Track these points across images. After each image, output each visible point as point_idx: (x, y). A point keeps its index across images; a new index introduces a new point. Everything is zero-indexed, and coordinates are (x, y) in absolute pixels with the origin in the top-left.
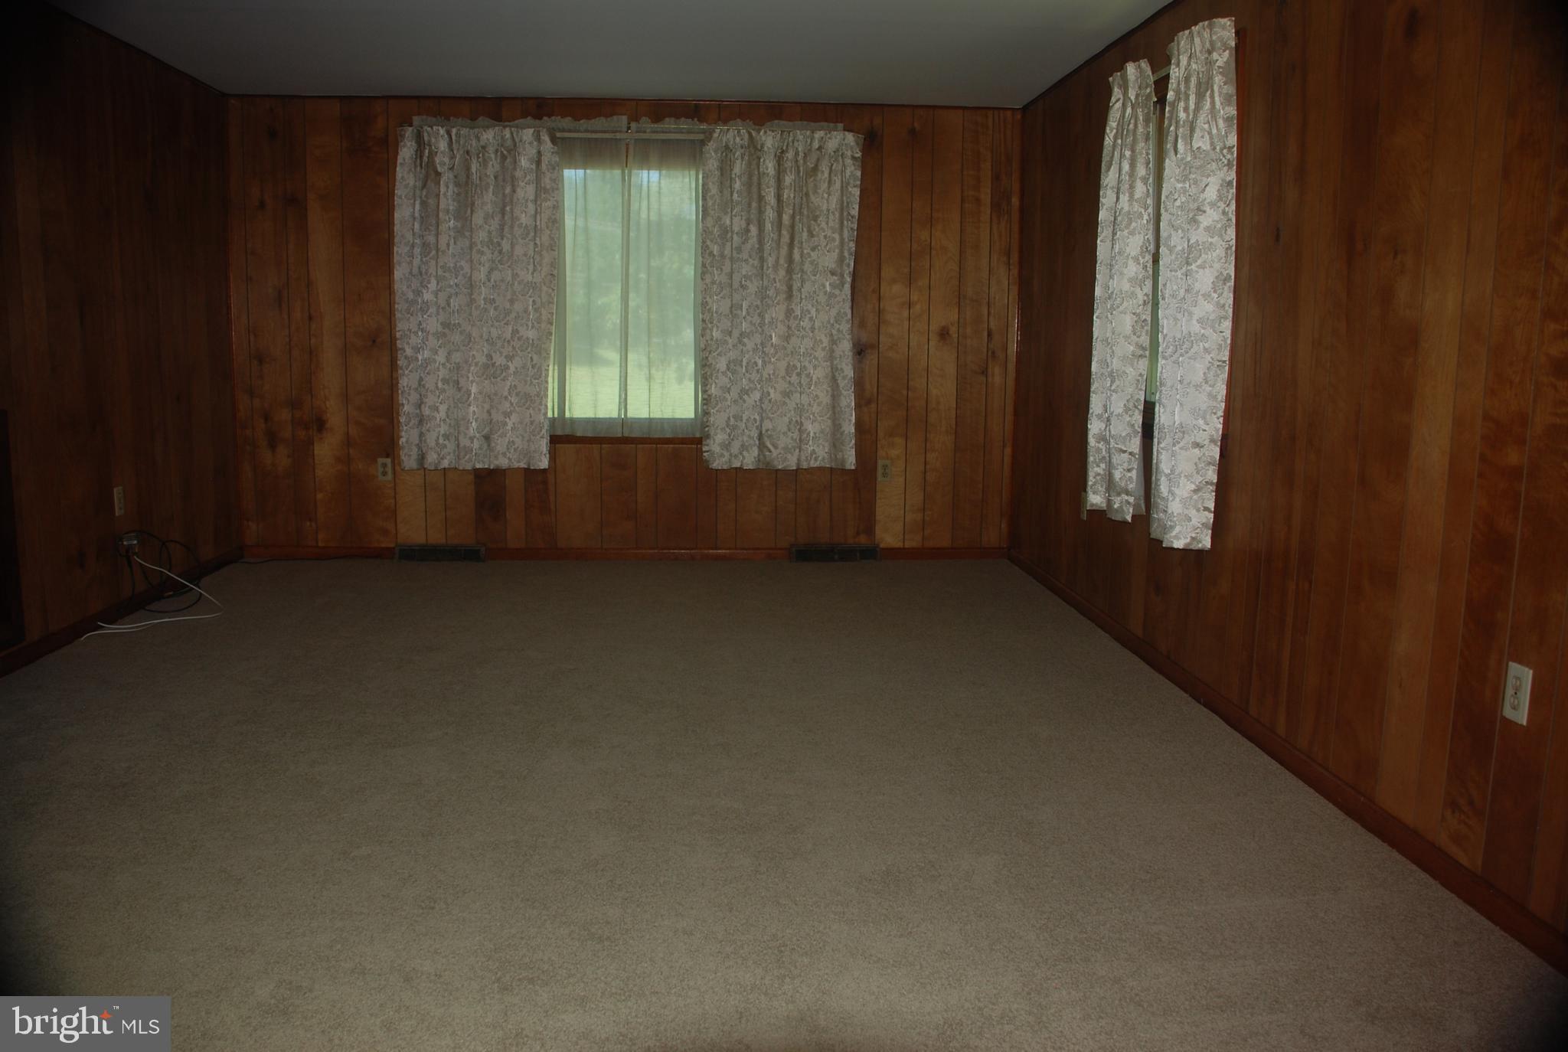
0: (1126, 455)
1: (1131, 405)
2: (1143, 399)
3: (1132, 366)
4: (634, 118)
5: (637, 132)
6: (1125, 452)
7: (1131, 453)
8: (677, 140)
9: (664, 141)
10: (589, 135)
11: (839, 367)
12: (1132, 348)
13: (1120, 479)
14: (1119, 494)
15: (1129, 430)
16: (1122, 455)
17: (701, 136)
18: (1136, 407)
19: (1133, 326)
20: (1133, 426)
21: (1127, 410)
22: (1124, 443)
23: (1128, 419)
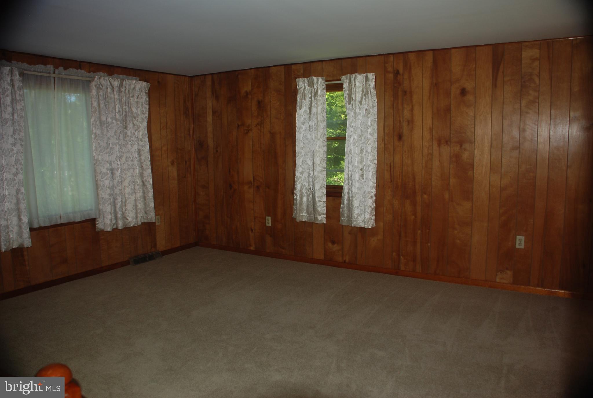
0: (322, 202)
1: (322, 186)
2: (326, 184)
3: (321, 174)
4: (56, 67)
5: (58, 74)
6: (321, 201)
7: (323, 202)
8: (77, 80)
9: (71, 79)
10: (37, 74)
11: (147, 180)
12: (321, 168)
13: (321, 210)
14: (320, 215)
15: (322, 194)
16: (321, 202)
17: (88, 79)
18: (324, 187)
19: (320, 161)
20: (323, 193)
21: (321, 188)
22: (321, 199)
23: (322, 191)
